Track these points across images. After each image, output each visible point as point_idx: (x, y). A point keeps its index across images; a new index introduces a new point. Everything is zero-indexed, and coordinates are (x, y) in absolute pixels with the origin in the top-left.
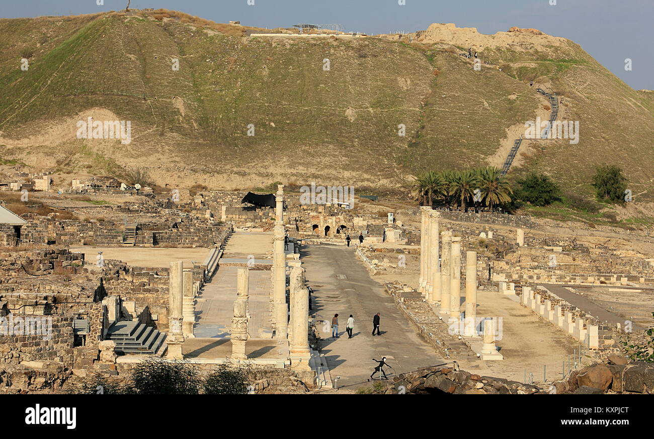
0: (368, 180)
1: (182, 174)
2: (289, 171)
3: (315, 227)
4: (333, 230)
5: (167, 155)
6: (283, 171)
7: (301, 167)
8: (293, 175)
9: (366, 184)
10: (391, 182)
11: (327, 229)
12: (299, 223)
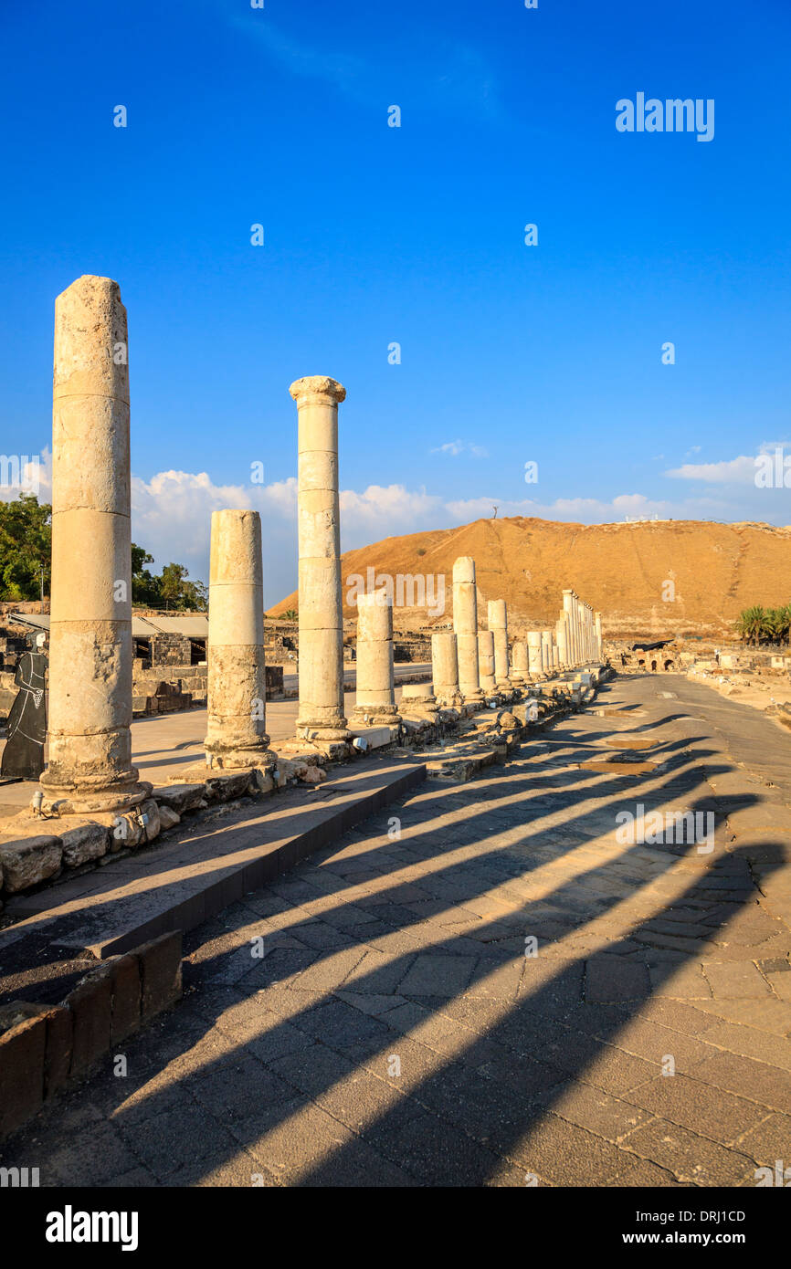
0: (691, 626)
1: (528, 628)
2: (619, 621)
3: (642, 662)
4: (660, 665)
5: (515, 613)
6: (613, 622)
7: (629, 618)
8: (623, 624)
9: (689, 629)
10: (713, 626)
11: (654, 663)
12: (626, 659)
